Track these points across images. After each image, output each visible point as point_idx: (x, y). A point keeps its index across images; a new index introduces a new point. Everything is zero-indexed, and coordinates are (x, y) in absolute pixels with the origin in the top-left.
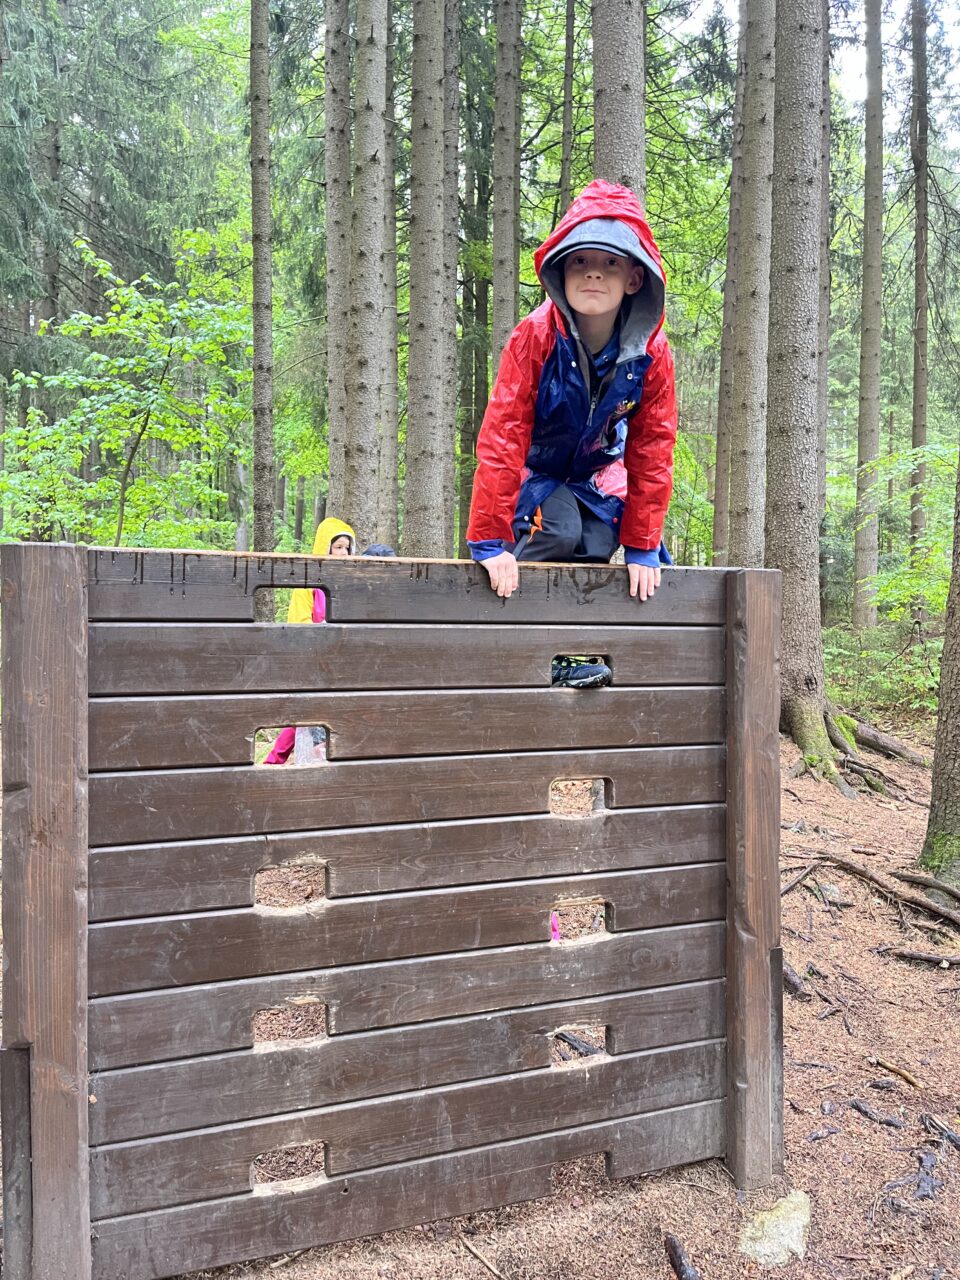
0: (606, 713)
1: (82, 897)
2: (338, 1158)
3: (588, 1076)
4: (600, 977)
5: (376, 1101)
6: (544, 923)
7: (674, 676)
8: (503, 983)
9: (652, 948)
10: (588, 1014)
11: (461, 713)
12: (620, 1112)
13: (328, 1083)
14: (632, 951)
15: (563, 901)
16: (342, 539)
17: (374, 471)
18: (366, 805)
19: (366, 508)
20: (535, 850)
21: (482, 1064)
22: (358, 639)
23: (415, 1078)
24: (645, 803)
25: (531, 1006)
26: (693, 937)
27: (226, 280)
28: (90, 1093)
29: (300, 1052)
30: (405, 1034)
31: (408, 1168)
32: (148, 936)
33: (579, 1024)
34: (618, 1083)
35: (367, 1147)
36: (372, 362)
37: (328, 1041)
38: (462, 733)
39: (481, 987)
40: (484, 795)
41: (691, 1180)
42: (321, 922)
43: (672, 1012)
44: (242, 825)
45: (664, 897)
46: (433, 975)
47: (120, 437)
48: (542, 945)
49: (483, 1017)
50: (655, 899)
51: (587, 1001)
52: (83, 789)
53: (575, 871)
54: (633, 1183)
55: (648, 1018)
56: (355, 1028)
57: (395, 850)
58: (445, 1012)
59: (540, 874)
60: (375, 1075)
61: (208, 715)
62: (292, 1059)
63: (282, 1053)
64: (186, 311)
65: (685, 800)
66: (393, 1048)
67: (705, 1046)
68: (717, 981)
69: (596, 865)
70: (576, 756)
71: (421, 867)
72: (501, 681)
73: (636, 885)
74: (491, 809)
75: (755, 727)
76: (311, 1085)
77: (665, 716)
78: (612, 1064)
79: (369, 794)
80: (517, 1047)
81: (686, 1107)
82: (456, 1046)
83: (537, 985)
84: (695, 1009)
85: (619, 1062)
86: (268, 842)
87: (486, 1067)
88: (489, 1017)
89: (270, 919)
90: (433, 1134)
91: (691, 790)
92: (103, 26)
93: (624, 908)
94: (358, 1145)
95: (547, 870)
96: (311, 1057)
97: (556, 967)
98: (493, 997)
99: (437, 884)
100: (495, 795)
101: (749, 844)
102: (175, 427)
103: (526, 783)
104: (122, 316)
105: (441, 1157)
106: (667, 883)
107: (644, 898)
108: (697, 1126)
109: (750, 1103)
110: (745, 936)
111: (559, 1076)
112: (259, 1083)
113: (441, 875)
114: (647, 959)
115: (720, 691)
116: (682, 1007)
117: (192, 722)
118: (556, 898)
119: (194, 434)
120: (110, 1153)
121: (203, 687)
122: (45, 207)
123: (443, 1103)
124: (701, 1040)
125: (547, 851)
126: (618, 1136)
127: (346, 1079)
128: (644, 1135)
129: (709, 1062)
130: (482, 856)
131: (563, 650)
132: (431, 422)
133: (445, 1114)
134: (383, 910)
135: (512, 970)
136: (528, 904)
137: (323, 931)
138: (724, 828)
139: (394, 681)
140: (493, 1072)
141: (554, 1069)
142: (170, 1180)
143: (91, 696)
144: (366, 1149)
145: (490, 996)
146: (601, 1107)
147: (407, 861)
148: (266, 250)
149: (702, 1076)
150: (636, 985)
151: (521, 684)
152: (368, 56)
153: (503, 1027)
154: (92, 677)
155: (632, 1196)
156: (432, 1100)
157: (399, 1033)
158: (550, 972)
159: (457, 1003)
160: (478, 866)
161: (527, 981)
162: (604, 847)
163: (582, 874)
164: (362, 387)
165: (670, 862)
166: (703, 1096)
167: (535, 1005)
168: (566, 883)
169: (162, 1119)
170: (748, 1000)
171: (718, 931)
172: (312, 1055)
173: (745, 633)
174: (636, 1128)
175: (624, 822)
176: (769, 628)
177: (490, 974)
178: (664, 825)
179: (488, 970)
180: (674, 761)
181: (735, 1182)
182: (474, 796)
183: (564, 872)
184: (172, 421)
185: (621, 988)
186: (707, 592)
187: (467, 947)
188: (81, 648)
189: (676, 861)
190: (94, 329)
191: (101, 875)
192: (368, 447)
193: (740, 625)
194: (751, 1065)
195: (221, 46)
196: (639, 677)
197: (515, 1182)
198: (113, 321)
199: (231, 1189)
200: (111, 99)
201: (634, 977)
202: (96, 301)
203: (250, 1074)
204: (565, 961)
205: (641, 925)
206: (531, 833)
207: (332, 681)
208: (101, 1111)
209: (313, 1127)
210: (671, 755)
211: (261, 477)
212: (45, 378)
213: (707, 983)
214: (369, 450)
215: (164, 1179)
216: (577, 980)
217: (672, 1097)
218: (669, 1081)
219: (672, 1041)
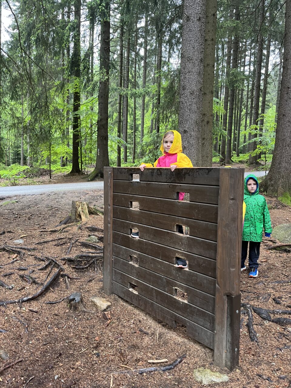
0: (188, 209)
3: (181, 303)
4: (185, 279)
5: (144, 283)
6: (173, 259)
7: (206, 201)
8: (165, 270)
11: (158, 203)
12: (188, 318)
13: (138, 275)
14: (192, 276)
20: (172, 240)
22: (143, 185)
24: (197, 236)
30: (149, 272)
37: (138, 266)
38: (158, 208)
39: (161, 268)
41: (206, 351)
46: (153, 261)
48: (173, 265)
50: (199, 264)
53: (180, 249)
55: (196, 297)
60: (144, 278)
63: (133, 265)
65: (208, 239)
67: (211, 315)
69: (184, 249)
70: (181, 219)
72: (166, 197)
73: (194, 258)
76: (136, 273)
77: (203, 212)
80: (167, 287)
81: (206, 329)
82: (157, 279)
85: (189, 304)
86: (131, 223)
88: (162, 276)
90: (152, 296)
95: (174, 246)
96: (136, 268)
103: (170, 223)
105: (154, 302)
106: (202, 261)
107: (196, 263)
111: (175, 299)
112: (130, 269)
116: (205, 299)
118: (176, 254)
120: (114, 270)
123: (154, 291)
124: (210, 312)
131: (179, 190)
135: (167, 267)
136: (170, 253)
137: (138, 244)
140: (163, 290)
143: (113, 192)
144: (142, 292)
145: (162, 272)
146: (184, 313)
147: (149, 234)
149: (210, 323)
150: (193, 286)
151: (170, 198)
153: (165, 280)
154: (113, 189)
158: (174, 272)
161: (169, 272)
162: (186, 245)
165: (203, 255)
167: (171, 279)
168: (178, 251)
174: (192, 325)
175: (191, 240)
178: (202, 244)
183: (177, 248)
188: (112, 184)
196: (196, 200)
197: (166, 318)
199: (126, 286)
203: (128, 266)
204: (177, 271)
205: (195, 270)
207: (139, 193)
208: (113, 262)
209: (136, 282)
210: (204, 224)
213: (212, 296)
215: (119, 279)
216: (180, 277)
219: (202, 307)
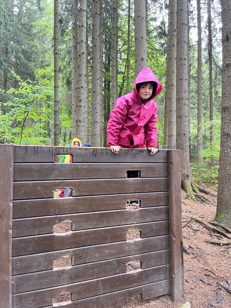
0: (140, 184)
1: (11, 232)
2: (74, 297)
3: (136, 274)
4: (139, 249)
5: (84, 282)
6: (125, 236)
7: (156, 175)
8: (115, 251)
9: (151, 242)
10: (136, 259)
11: (105, 185)
12: (144, 283)
13: (72, 278)
14: (147, 243)
15: (129, 231)
16: (76, 142)
17: (83, 126)
18: (81, 208)
19: (81, 135)
20: (123, 218)
21: (110, 272)
22: (79, 167)
23: (93, 276)
24: (149, 206)
25: (122, 257)
26: (161, 239)
27: (47, 81)
28: (12, 281)
29: (65, 270)
30: (91, 265)
31: (91, 299)
32: (26, 241)
33: (134, 261)
34: (144, 276)
35: (82, 294)
36: (83, 100)
37: (72, 267)
38: (105, 190)
39: (110, 252)
40: (110, 205)
41: (161, 300)
42: (70, 237)
43: (156, 258)
44: (51, 213)
45: (154, 229)
46: (98, 250)
47: (21, 118)
48: (124, 242)
49: (110, 260)
50: (152, 230)
51: (136, 256)
52: (11, 204)
53: (133, 223)
54: (148, 301)
55: (151, 260)
56: (79, 264)
57: (88, 219)
58: (101, 259)
59: (124, 224)
60: (84, 275)
61: (43, 185)
62: (63, 272)
63: (60, 270)
64: (38, 88)
65: (159, 206)
66: (88, 268)
67: (165, 266)
68: (167, 250)
69: (137, 221)
70: (132, 195)
71: (95, 223)
72: (114, 177)
73: (147, 226)
74: (112, 208)
75: (175, 187)
76: (67, 278)
77: (154, 185)
78: (142, 271)
79: (82, 205)
80: (119, 267)
81: (160, 282)
82: (104, 268)
83: (124, 252)
84: (162, 257)
85: (144, 271)
86: (57, 217)
87: (111, 273)
88: (112, 260)
89: (58, 236)
90: (98, 290)
91: (160, 203)
92: (18, 21)
93: (144, 232)
94: (79, 293)
95: (126, 223)
96: (67, 271)
97: (128, 247)
98: (113, 255)
99: (99, 227)
100: (113, 205)
101: (174, 216)
102: (35, 115)
103: (121, 202)
104: (22, 89)
105: (100, 296)
106: (155, 226)
107: (149, 230)
108: (163, 286)
109: (176, 280)
110: (174, 238)
111: (129, 275)
112: (54, 278)
113: (100, 225)
114: (150, 245)
115: (167, 179)
116: (159, 257)
117: (39, 187)
118: (128, 230)
119: (39, 117)
120: (17, 296)
121: (42, 179)
122: (4, 63)
123: (100, 282)
124: (163, 265)
125: (126, 218)
126: (144, 290)
127: (76, 277)
128: (150, 289)
129: (166, 270)
130: (110, 220)
131: (129, 169)
132: (97, 114)
133: (101, 285)
134: (86, 234)
135: (117, 248)
136: (121, 232)
137: (71, 239)
138: (168, 212)
139: (88, 177)
140: (113, 274)
141: (128, 273)
142: (32, 303)
143: (14, 181)
144: (81, 294)
145: (112, 255)
146: (139, 282)
147: (91, 221)
148: (57, 74)
149: (164, 274)
150: (147, 251)
151: (119, 177)
152: (82, 29)
153: (115, 263)
154: (14, 177)
155: (147, 304)
156: (98, 281)
157: (89, 265)
158: (127, 248)
159: (104, 257)
160: (109, 222)
161: (121, 251)
162: (140, 217)
163: (134, 224)
164: (80, 106)
165: (156, 220)
166: (164, 279)
167: (123, 257)
168: (130, 226)
169: (30, 287)
170: (175, 255)
171: (167, 237)
172: (68, 271)
173: (172, 165)
174: (148, 287)
175: (144, 211)
176: (178, 163)
177: (112, 249)
178: (154, 212)
179: (111, 248)
180: (156, 196)
181: (172, 300)
182: (108, 205)
183: (130, 223)
184: (34, 114)
185: (144, 252)
186: (163, 155)
187: (106, 242)
188: (12, 170)
189: (157, 220)
190: (15, 92)
191: (16, 226)
192: (82, 120)
193: (171, 163)
194: (176, 271)
195: (47, 26)
196: (147, 175)
197: (118, 302)
198: (20, 90)
199: (47, 305)
200: (20, 38)
201: (147, 249)
202: (16, 85)
203: (52, 276)
204: (130, 245)
205: (149, 236)
206: (122, 214)
207: (73, 177)
208: (15, 285)
209: (68, 289)
210: (155, 194)
211: (56, 127)
212: (3, 104)
213: (165, 250)
214: (82, 121)
215: (31, 302)
216: (133, 250)
217: (157, 279)
218: (156, 275)
219: (156, 265)
